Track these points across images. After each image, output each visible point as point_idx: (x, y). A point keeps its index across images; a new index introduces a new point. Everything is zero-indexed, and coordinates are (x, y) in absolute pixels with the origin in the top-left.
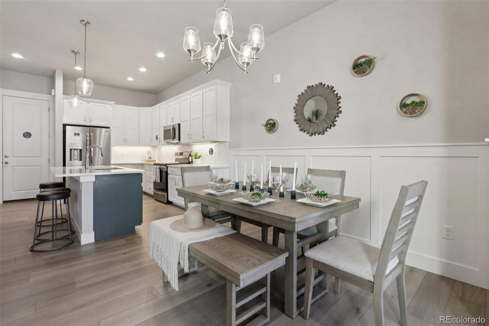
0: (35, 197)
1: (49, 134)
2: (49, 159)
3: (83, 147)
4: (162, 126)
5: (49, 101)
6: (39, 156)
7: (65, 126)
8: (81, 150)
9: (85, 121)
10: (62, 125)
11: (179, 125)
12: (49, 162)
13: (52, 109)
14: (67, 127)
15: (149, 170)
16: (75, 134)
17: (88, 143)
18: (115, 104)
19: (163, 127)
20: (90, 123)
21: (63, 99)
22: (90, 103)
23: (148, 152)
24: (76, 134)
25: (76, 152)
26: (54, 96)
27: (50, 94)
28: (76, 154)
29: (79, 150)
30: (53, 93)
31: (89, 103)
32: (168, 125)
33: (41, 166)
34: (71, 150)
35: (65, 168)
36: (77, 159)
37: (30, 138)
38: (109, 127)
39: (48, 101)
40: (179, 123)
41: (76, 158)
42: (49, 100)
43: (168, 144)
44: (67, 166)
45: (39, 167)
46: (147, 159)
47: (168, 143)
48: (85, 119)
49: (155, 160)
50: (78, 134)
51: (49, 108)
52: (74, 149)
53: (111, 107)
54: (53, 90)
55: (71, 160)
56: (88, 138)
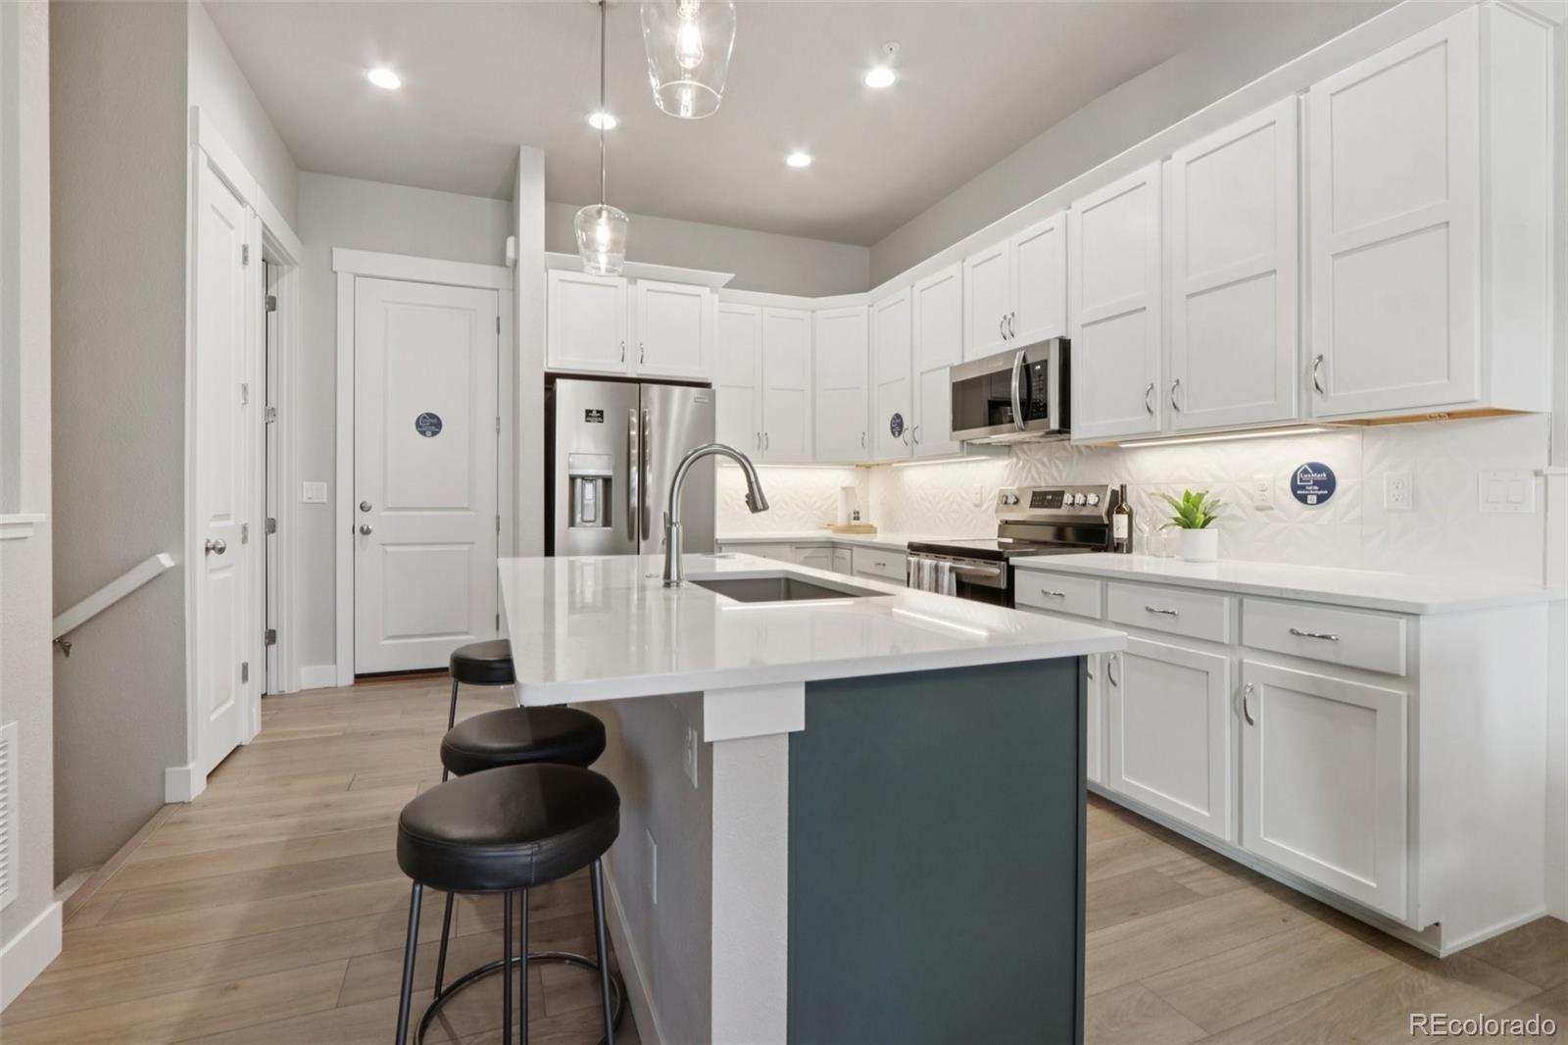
0: (446, 663)
1: (498, 419)
2: (498, 518)
3: (615, 469)
4: (945, 367)
5: (497, 290)
6: (465, 506)
7: (550, 379)
8: (607, 481)
9: (623, 360)
10: (543, 375)
11: (1065, 346)
12: (498, 529)
13: (507, 324)
14: (559, 382)
15: (879, 573)
16: (588, 412)
17: (635, 451)
18: (728, 286)
19: (948, 370)
20: (640, 366)
21: (547, 271)
22: (639, 281)
23: (844, 489)
24: (591, 411)
25: (589, 487)
26: (516, 263)
27: (502, 262)
28: (590, 493)
29: (600, 482)
30: (510, 254)
31: (636, 283)
32: (966, 360)
33: (472, 543)
34: (573, 479)
35: (553, 563)
36: (592, 518)
37: (438, 435)
38: (709, 381)
39: (496, 292)
40: (1061, 333)
41: (589, 516)
42: (497, 287)
43: (969, 454)
44: (559, 555)
45: (466, 548)
46: (841, 520)
47: (971, 449)
48: (621, 351)
49: (875, 525)
50: (598, 412)
51: (498, 319)
52: (584, 478)
53: (716, 297)
54: (511, 241)
55: (572, 523)
56: (634, 433)
